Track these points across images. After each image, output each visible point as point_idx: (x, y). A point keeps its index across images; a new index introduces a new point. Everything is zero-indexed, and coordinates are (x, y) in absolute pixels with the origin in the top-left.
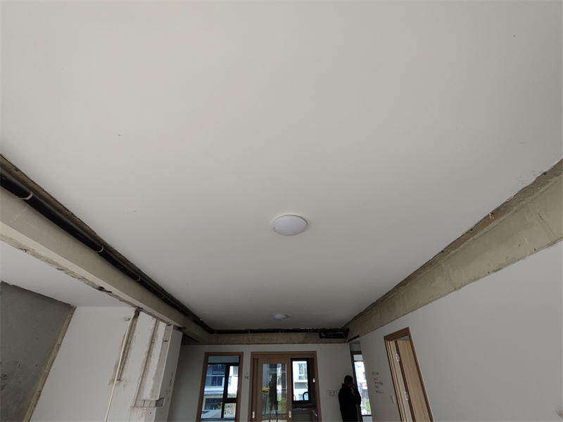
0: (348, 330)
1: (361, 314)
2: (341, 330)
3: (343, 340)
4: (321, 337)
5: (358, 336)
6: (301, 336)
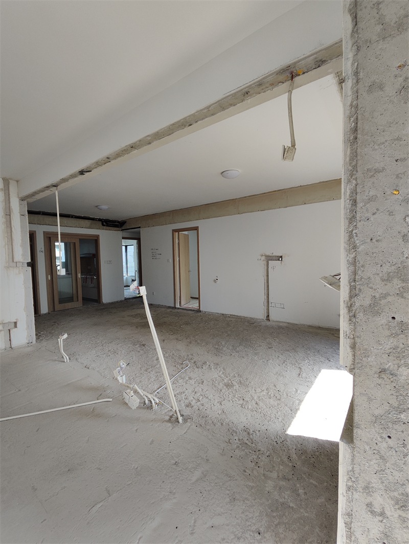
0: (125, 223)
2: (118, 222)
3: (118, 229)
4: (103, 225)
5: (140, 227)
6: (88, 222)
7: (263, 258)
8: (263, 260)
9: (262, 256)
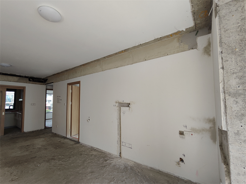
0: (47, 79)
1: (58, 74)
2: (42, 79)
3: (43, 83)
4: (30, 80)
5: (53, 83)
7: (117, 104)
8: (117, 106)
9: (116, 103)
